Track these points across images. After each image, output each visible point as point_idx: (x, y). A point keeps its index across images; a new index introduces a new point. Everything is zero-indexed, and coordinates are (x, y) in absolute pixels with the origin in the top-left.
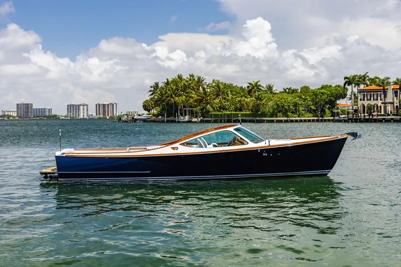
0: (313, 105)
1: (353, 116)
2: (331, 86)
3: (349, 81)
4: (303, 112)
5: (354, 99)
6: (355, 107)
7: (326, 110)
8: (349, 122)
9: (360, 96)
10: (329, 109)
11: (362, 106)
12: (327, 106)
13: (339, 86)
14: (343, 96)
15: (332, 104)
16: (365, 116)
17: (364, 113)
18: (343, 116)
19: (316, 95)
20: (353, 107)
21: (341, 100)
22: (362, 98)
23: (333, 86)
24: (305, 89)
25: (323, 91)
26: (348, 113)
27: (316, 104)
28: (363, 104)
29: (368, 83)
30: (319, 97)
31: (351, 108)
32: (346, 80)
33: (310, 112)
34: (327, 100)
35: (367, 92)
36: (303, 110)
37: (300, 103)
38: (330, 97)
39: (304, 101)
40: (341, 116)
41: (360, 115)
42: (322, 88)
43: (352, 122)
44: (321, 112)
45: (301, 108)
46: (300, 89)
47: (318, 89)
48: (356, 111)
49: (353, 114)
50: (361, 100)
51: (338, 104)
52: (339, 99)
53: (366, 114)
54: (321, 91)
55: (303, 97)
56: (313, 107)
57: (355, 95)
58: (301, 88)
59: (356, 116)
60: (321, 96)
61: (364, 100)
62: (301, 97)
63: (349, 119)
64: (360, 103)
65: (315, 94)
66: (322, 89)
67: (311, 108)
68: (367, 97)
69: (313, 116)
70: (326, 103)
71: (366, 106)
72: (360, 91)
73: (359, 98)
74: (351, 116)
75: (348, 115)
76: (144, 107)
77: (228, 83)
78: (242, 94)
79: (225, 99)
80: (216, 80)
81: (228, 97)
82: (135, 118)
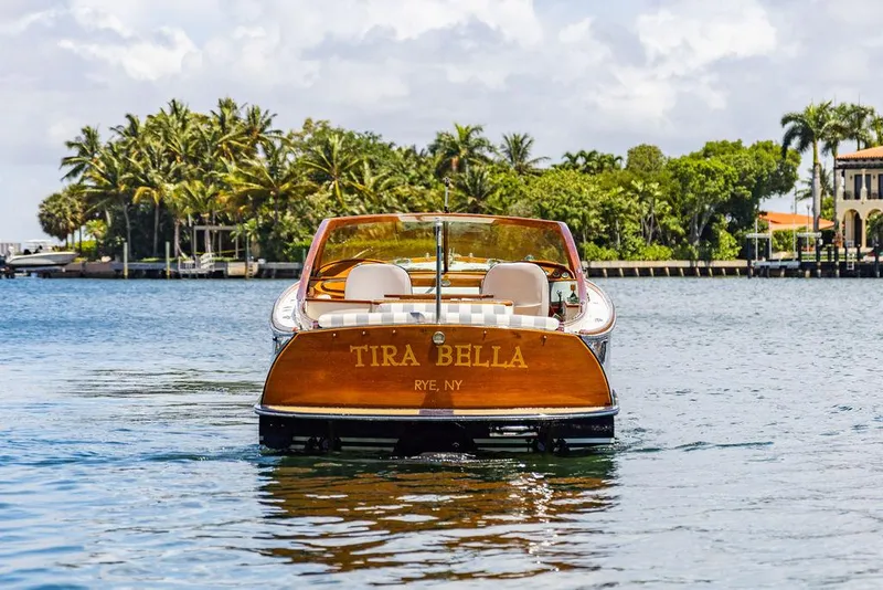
0: (673, 213)
1: (818, 256)
2: (737, 146)
3: (805, 130)
4: (639, 241)
5: (823, 194)
6: (824, 224)
7: (722, 233)
8: (802, 276)
9: (844, 183)
10: (731, 229)
11: (850, 216)
12: (727, 220)
13: (767, 147)
14: (782, 182)
15: (743, 211)
16: (859, 256)
17: (858, 242)
18: (783, 255)
19: (684, 179)
20: (816, 224)
21: (775, 197)
22: (851, 188)
23: (747, 144)
24: (644, 158)
25: (713, 163)
26: (801, 242)
27: (684, 213)
28: (852, 211)
29: (873, 135)
30: (693, 184)
31: (811, 227)
32: (791, 124)
33: (664, 242)
34: (725, 196)
35: (869, 167)
36: (636, 234)
37: (625, 206)
38: (734, 185)
39: (640, 201)
40: (774, 256)
41: (841, 250)
42: (707, 153)
43: (814, 275)
44: (702, 238)
45: (630, 226)
46: (626, 157)
47: (693, 156)
48: (828, 236)
49: (819, 249)
50: (846, 196)
51: (764, 214)
52: (768, 194)
53: (864, 249)
54: (705, 163)
55: (639, 186)
56: (674, 224)
57: (824, 179)
58: (630, 152)
59: (829, 256)
60: (702, 183)
61: (857, 197)
62: (629, 187)
63: (804, 266)
64: (843, 208)
65: (680, 174)
66: (706, 156)
67: (665, 227)
68: (868, 186)
69: (674, 257)
70: (722, 208)
71: (863, 217)
72: (844, 165)
73: (841, 190)
74: (809, 254)
75: (799, 250)
76: (43, 222)
77: (363, 132)
78: (413, 173)
79: (350, 190)
80: (315, 121)
81: (362, 182)
82: (8, 261)
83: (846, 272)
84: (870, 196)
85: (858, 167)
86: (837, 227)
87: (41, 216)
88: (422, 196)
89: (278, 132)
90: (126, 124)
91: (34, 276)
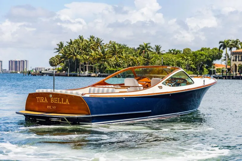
0: (193, 64)
1: (227, 74)
2: (209, 49)
3: (224, 45)
4: (185, 70)
5: (228, 60)
6: (228, 67)
7: (205, 69)
8: (223, 79)
9: (233, 58)
10: (207, 68)
11: (234, 65)
12: (206, 65)
13: (216, 49)
14: (219, 57)
15: (210, 64)
16: (236, 74)
17: (236, 71)
18: (219, 74)
19: (196, 56)
20: (226, 67)
21: (217, 60)
22: (235, 59)
23: (211, 49)
24: (187, 52)
25: (203, 52)
26: (223, 71)
27: (196, 64)
28: (235, 64)
29: (240, 46)
30: (198, 57)
31: (225, 67)
32: (221, 44)
33: (191, 70)
34: (205, 60)
35: (239, 54)
37: (182, 62)
38: (207, 58)
39: (186, 61)
40: (216, 74)
41: (232, 73)
43: (226, 79)
44: (200, 70)
45: (183, 67)
46: (183, 51)
47: (199, 51)
48: (229, 70)
49: (227, 73)
50: (233, 60)
51: (214, 64)
52: (215, 60)
53: (237, 73)
55: (186, 57)
56: (193, 66)
57: (228, 57)
58: (184, 50)
59: (229, 74)
60: (200, 57)
61: (236, 61)
62: (183, 58)
63: (223, 77)
64: (233, 63)
65: (195, 55)
66: (201, 51)
68: (239, 58)
69: (193, 74)
70: (205, 63)
71: (237, 65)
72: (233, 54)
73: (232, 59)
74: (225, 74)
75: (222, 73)
76: (50, 63)
77: (123, 44)
78: (134, 53)
79: (120, 57)
80: (112, 41)
81: (122, 56)
82: (42, 72)
83: (233, 78)
84: (239, 61)
85: (236, 54)
86: (231, 67)
87: (50, 62)
88: (136, 59)
89: (103, 44)
90: (69, 41)
91: (48, 75)
